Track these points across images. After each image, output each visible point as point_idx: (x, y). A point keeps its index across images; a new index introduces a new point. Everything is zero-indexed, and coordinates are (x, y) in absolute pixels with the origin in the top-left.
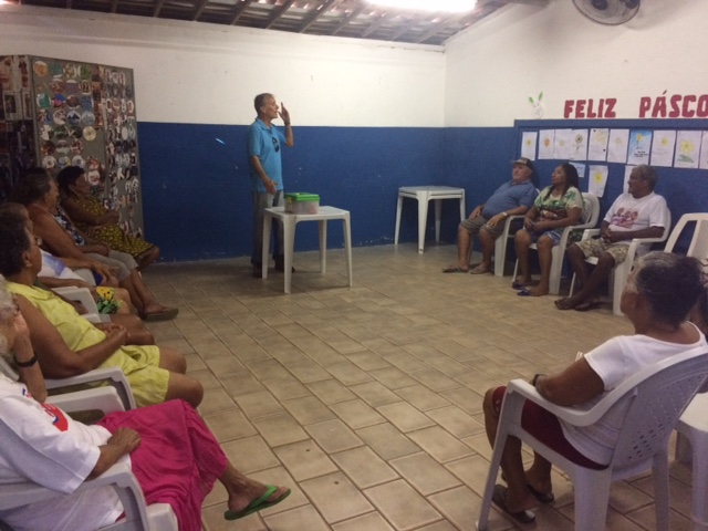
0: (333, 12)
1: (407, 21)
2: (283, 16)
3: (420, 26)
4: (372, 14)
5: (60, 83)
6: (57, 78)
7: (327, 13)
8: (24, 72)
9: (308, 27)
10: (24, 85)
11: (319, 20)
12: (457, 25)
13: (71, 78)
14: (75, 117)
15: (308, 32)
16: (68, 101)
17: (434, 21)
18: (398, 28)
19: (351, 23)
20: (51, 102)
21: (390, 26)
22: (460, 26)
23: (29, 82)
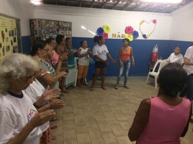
0: (133, 4)
1: (158, 6)
2: (117, 5)
3: (163, 8)
4: (146, 4)
5: (48, 27)
6: (48, 25)
7: (131, 4)
8: (39, 23)
9: (125, 9)
10: (39, 27)
11: (129, 6)
12: (176, 7)
13: (51, 25)
14: (52, 36)
15: (125, 10)
16: (50, 32)
17: (168, 6)
18: (156, 8)
19: (139, 7)
20: (46, 32)
21: (153, 8)
22: (177, 7)
23: (40, 26)
